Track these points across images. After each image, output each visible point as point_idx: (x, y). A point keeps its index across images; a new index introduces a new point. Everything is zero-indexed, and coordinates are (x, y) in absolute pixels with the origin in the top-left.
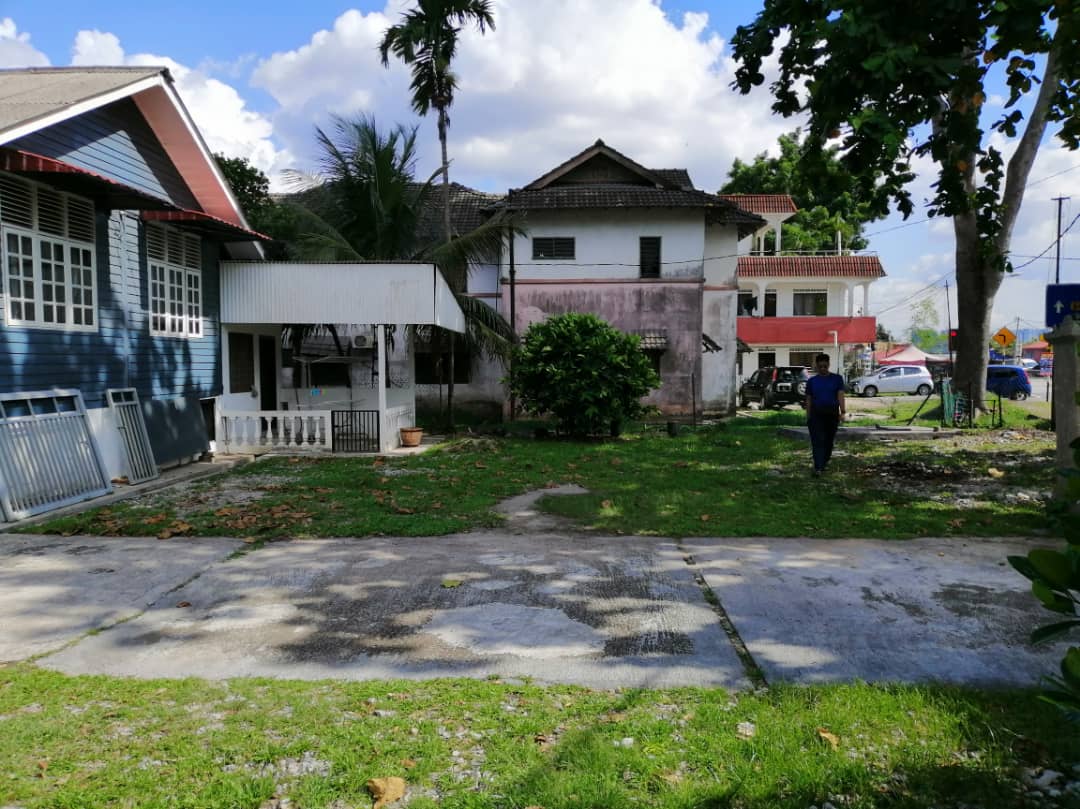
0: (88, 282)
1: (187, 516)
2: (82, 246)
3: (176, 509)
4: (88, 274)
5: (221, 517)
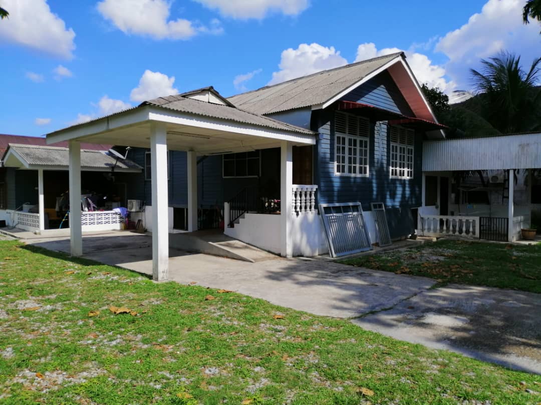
0: (366, 155)
1: (408, 265)
2: (364, 139)
3: (402, 261)
4: (366, 151)
5: (424, 267)
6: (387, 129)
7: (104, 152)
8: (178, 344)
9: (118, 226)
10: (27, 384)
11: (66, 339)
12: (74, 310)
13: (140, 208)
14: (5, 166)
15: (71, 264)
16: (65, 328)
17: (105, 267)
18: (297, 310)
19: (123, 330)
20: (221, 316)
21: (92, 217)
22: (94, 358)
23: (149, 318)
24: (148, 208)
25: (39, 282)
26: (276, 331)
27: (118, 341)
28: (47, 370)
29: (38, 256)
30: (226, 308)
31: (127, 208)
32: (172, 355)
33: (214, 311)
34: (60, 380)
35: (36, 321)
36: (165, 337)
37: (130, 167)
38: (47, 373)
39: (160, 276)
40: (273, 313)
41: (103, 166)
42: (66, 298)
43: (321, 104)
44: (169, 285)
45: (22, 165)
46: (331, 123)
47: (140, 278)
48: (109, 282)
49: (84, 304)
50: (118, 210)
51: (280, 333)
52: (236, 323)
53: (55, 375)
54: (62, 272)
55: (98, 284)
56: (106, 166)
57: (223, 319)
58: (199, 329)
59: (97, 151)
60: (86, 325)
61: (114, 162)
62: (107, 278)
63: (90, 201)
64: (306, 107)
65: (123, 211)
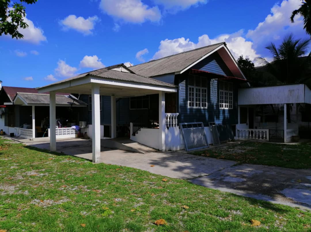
0: (205, 97)
1: (225, 154)
2: (204, 88)
3: (222, 152)
4: (205, 95)
5: (233, 156)
6: (217, 83)
7: (67, 96)
8: (104, 190)
9: (74, 136)
10: (37, 204)
11: (52, 188)
12: (54, 176)
13: (86, 126)
14: (15, 104)
15: (51, 155)
16: (51, 183)
17: (68, 156)
18: (163, 175)
19: (78, 184)
20: (125, 178)
21: (60, 131)
22: (65, 195)
23: (90, 179)
24: (90, 126)
25: (36, 163)
26: (151, 184)
27: (76, 188)
28: (44, 199)
29: (33, 151)
30: (128, 174)
31: (79, 126)
32: (101, 194)
33: (122, 176)
34: (51, 203)
35: (37, 180)
36: (98, 186)
37: (81, 104)
38: (45, 200)
39: (96, 160)
40: (150, 176)
41: (67, 103)
42: (50, 170)
43: (179, 71)
44: (101, 165)
45: (24, 103)
46: (186, 81)
47: (86, 161)
48: (70, 163)
49: (59, 173)
50: (74, 127)
51: (152, 185)
52: (132, 181)
53: (48, 201)
54: (47, 159)
55: (65, 164)
56: (68, 104)
57: (126, 179)
58: (114, 183)
59: (63, 95)
60: (61, 182)
61: (72, 101)
62: (70, 161)
63: (59, 122)
64: (172, 73)
65: (77, 128)
